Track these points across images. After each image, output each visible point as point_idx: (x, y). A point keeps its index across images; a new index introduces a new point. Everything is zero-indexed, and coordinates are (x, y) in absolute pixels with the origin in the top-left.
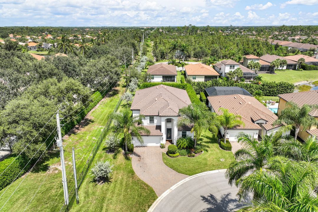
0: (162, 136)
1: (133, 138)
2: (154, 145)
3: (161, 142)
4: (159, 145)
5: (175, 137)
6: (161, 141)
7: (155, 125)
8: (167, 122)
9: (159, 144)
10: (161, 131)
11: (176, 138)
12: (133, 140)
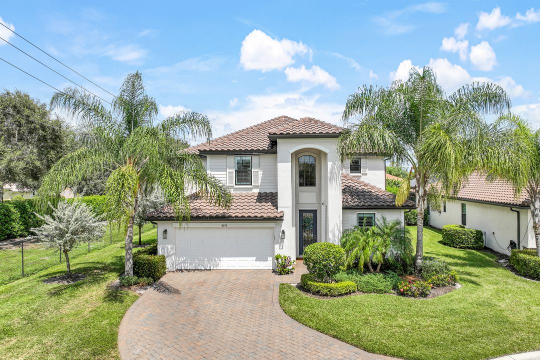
0: (279, 219)
1: (166, 231)
2: (248, 263)
3: (278, 251)
4: (268, 265)
5: (330, 229)
6: (277, 247)
7: (256, 191)
8: (301, 185)
9: (270, 259)
10: (276, 206)
11: (337, 233)
12: (165, 238)
